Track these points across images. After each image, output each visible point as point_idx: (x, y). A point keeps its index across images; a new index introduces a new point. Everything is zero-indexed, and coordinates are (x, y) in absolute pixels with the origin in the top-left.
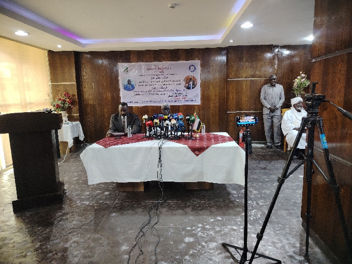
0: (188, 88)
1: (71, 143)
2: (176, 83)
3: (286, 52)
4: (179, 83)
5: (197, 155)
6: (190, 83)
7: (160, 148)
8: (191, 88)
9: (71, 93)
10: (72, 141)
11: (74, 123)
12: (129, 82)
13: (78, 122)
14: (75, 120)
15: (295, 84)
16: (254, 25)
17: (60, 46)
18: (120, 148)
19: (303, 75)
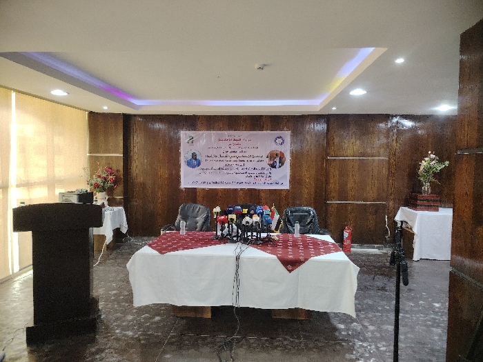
0: (273, 166)
1: (109, 237)
2: (257, 159)
3: (408, 124)
4: (261, 159)
5: (290, 271)
6: (276, 160)
7: (238, 258)
8: (277, 166)
9: (115, 168)
10: (112, 234)
11: (116, 209)
12: (194, 156)
13: (121, 208)
14: (118, 204)
15: (422, 168)
16: (367, 92)
17: (106, 106)
18: (181, 256)
19: (433, 156)
